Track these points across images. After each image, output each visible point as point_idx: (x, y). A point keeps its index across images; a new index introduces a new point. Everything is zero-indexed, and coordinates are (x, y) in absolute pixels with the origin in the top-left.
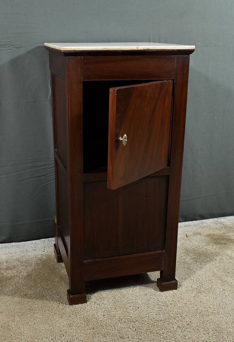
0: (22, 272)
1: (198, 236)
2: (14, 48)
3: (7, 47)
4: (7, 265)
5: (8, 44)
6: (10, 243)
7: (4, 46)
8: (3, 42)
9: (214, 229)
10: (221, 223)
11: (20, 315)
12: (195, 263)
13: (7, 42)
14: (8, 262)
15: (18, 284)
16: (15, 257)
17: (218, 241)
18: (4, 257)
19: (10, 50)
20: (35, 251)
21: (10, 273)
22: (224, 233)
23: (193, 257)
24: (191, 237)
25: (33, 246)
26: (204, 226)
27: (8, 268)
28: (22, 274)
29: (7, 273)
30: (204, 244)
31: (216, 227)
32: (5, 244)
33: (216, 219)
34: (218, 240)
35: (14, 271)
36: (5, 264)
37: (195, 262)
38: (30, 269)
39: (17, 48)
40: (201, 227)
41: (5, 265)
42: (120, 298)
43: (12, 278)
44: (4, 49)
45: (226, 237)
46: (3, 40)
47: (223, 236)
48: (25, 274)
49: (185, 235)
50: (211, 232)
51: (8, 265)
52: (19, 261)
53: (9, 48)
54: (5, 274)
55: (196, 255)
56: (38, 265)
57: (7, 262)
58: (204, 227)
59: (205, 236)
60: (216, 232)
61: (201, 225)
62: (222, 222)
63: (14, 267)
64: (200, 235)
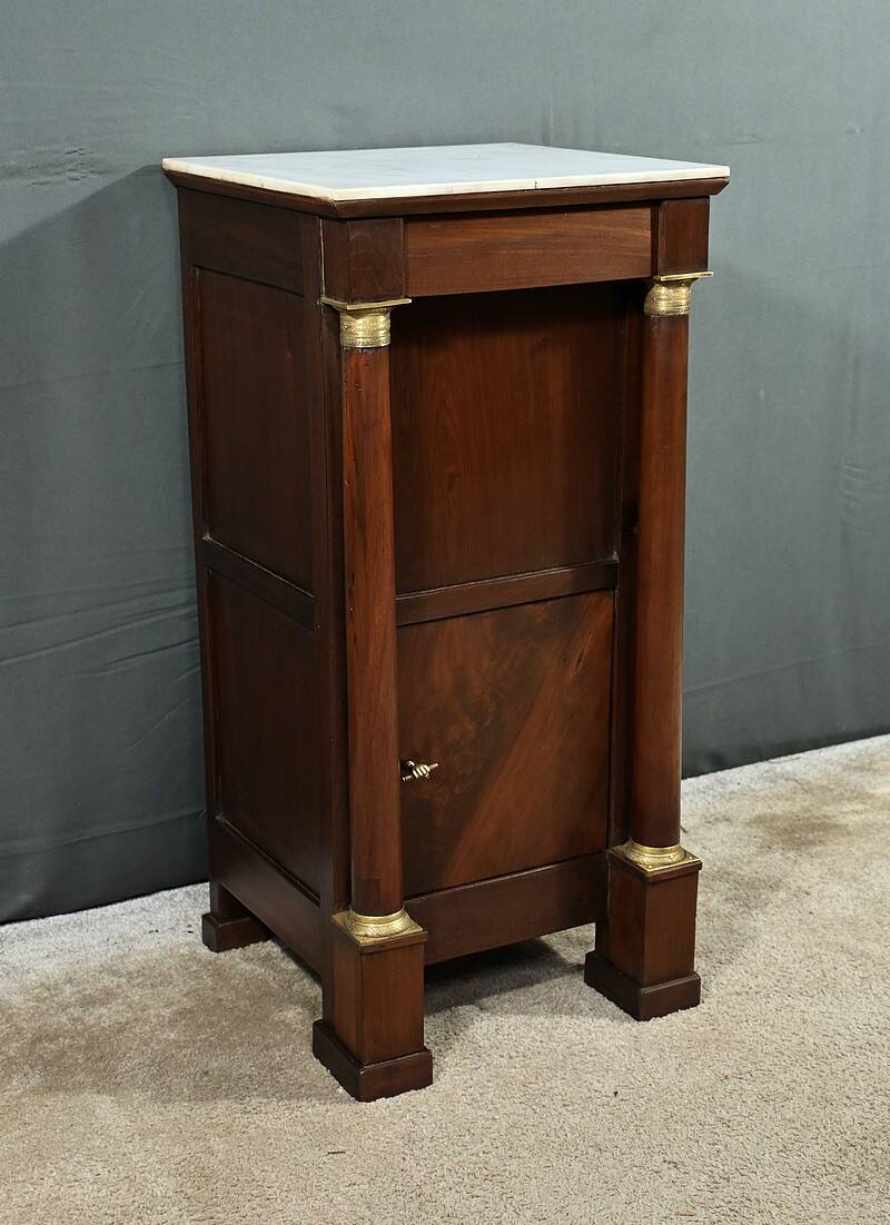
1: (722, 826)
2: (92, 172)
3: (69, 170)
4: (77, 992)
5: (72, 161)
7: (58, 169)
8: (56, 152)
9: (771, 799)
10: (786, 776)
12: (744, 912)
13: (68, 153)
16: (92, 963)
17: (797, 836)
20: (157, 935)
22: (806, 810)
23: (730, 894)
24: (701, 831)
25: (140, 920)
26: (733, 792)
30: (752, 849)
31: (775, 790)
33: (763, 766)
34: (793, 831)
37: (741, 910)
39: (102, 174)
40: (722, 796)
42: (538, 1044)
44: (57, 178)
45: (819, 822)
46: (56, 147)
47: (808, 819)
50: (760, 809)
51: (83, 990)
53: (75, 174)
55: (738, 886)
58: (733, 795)
59: (750, 824)
60: (780, 808)
61: (721, 790)
62: (788, 773)
64: (725, 823)
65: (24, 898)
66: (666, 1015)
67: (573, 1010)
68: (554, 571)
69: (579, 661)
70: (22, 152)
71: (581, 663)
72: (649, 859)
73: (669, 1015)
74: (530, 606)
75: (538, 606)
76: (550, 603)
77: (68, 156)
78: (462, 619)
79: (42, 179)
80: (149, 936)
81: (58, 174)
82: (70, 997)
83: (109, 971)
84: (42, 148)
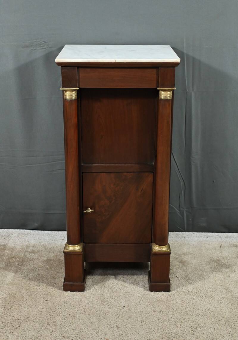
0: (43, 256)
2: (48, 47)
3: (42, 46)
4: (32, 249)
5: (42, 44)
6: (43, 230)
7: (39, 46)
8: (39, 42)
11: (28, 289)
13: (42, 42)
14: (35, 247)
15: (36, 265)
16: (42, 244)
18: (33, 242)
19: (44, 50)
20: (63, 241)
21: (33, 256)
23: (213, 266)
24: (225, 248)
25: (63, 236)
27: (32, 252)
28: (43, 258)
29: (30, 255)
30: (234, 256)
32: (38, 231)
35: (37, 255)
38: (51, 255)
39: (50, 47)
41: (31, 248)
43: (33, 259)
44: (39, 48)
46: (38, 40)
48: (45, 259)
49: (220, 245)
51: (34, 249)
52: (45, 247)
53: (44, 47)
55: (218, 265)
57: (33, 247)
63: (38, 251)
65: (36, 225)
66: (158, 292)
67: (137, 284)
68: (134, 165)
69: (142, 190)
70: (30, 41)
71: (142, 191)
72: (156, 248)
73: (159, 292)
74: (126, 173)
75: (128, 173)
76: (132, 173)
77: (42, 43)
78: (104, 173)
79: (35, 48)
80: (61, 240)
82: (29, 250)
83: (44, 246)
84: (35, 41)
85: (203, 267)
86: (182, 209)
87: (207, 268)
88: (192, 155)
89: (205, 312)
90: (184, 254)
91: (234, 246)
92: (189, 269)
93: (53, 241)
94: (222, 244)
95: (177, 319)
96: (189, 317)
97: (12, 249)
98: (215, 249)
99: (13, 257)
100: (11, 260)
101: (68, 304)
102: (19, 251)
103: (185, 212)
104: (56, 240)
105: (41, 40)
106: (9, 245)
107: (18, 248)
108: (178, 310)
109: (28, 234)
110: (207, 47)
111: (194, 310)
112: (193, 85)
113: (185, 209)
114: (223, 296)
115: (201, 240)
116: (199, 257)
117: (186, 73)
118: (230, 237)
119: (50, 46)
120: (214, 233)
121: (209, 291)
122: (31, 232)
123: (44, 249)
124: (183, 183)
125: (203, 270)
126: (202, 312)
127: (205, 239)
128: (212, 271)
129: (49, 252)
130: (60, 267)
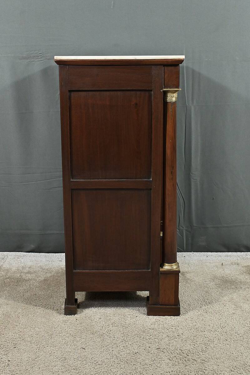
1: (235, 266)
2: (46, 59)
3: (40, 58)
5: (40, 56)
6: (40, 253)
7: (37, 58)
8: (36, 53)
13: (40, 54)
15: (32, 286)
18: (29, 264)
19: (42, 62)
20: (60, 262)
21: (29, 277)
23: (218, 283)
24: (227, 266)
27: (29, 273)
28: (40, 278)
30: (237, 273)
32: (34, 253)
35: (33, 275)
36: (27, 269)
38: (49, 275)
40: (243, 258)
43: (29, 280)
48: (42, 279)
49: (221, 263)
53: (42, 59)
54: (24, 277)
55: (222, 281)
56: (57, 273)
57: (30, 268)
59: (243, 267)
63: (35, 272)
65: (33, 246)
70: (27, 53)
79: (33, 60)
81: (36, 59)
82: (25, 271)
83: (41, 267)
84: (33, 52)
85: (207, 284)
86: (181, 228)
87: (212, 284)
88: (192, 171)
89: (217, 328)
90: (186, 272)
91: (235, 264)
92: (193, 286)
93: (50, 263)
94: (223, 262)
95: (188, 336)
96: (200, 333)
97: (7, 270)
98: (217, 267)
99: (8, 278)
100: (5, 281)
101: (68, 324)
102: (15, 272)
103: (184, 231)
104: (53, 261)
105: (39, 52)
106: (4, 266)
107: (14, 269)
108: (187, 326)
109: (24, 256)
110: (206, 60)
111: (205, 326)
112: (193, 99)
113: (185, 228)
114: (234, 312)
115: (202, 259)
116: (201, 275)
117: (186, 87)
118: (230, 256)
119: (48, 58)
120: (213, 253)
121: (218, 307)
122: (27, 254)
123: (41, 270)
124: (183, 200)
125: (208, 286)
126: (214, 328)
127: (205, 258)
128: (217, 288)
129: (46, 273)
130: (58, 287)
